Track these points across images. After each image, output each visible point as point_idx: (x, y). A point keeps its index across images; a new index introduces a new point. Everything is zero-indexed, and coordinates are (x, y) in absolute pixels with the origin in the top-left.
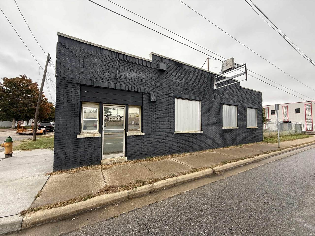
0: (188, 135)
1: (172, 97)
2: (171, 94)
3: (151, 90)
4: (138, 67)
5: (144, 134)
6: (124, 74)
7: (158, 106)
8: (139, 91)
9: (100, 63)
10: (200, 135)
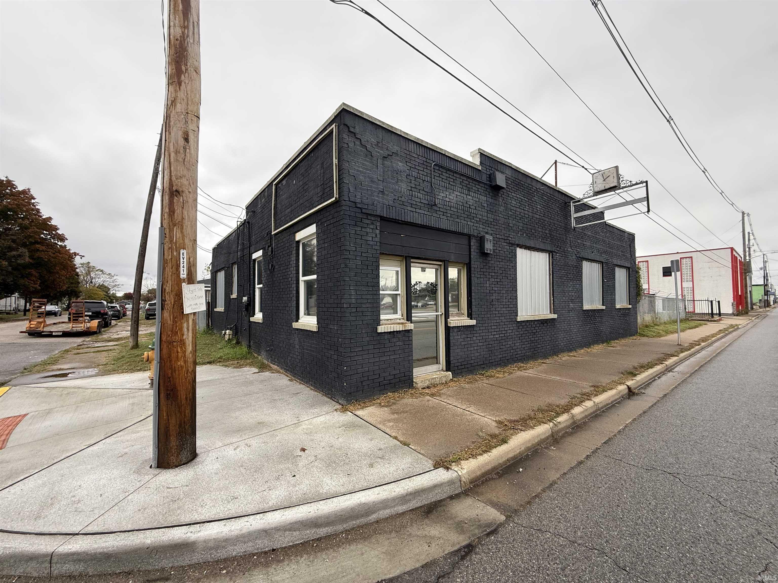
0: (536, 323)
1: (512, 244)
2: (510, 239)
3: (481, 229)
4: (461, 181)
5: (473, 322)
6: (442, 195)
7: (493, 262)
8: (465, 231)
9: (407, 171)
10: (553, 324)
